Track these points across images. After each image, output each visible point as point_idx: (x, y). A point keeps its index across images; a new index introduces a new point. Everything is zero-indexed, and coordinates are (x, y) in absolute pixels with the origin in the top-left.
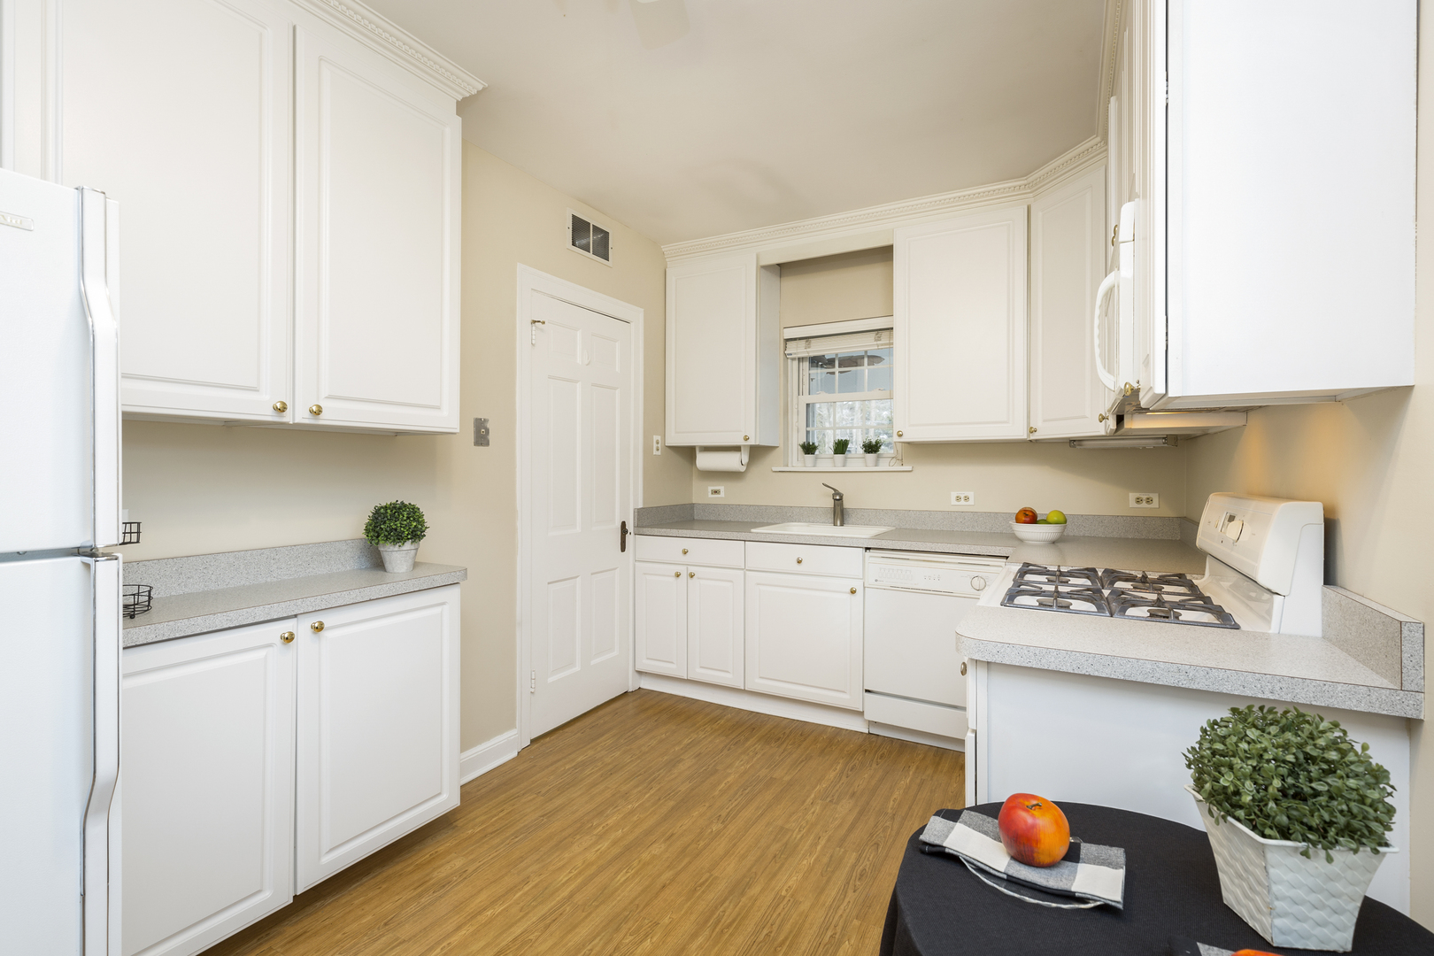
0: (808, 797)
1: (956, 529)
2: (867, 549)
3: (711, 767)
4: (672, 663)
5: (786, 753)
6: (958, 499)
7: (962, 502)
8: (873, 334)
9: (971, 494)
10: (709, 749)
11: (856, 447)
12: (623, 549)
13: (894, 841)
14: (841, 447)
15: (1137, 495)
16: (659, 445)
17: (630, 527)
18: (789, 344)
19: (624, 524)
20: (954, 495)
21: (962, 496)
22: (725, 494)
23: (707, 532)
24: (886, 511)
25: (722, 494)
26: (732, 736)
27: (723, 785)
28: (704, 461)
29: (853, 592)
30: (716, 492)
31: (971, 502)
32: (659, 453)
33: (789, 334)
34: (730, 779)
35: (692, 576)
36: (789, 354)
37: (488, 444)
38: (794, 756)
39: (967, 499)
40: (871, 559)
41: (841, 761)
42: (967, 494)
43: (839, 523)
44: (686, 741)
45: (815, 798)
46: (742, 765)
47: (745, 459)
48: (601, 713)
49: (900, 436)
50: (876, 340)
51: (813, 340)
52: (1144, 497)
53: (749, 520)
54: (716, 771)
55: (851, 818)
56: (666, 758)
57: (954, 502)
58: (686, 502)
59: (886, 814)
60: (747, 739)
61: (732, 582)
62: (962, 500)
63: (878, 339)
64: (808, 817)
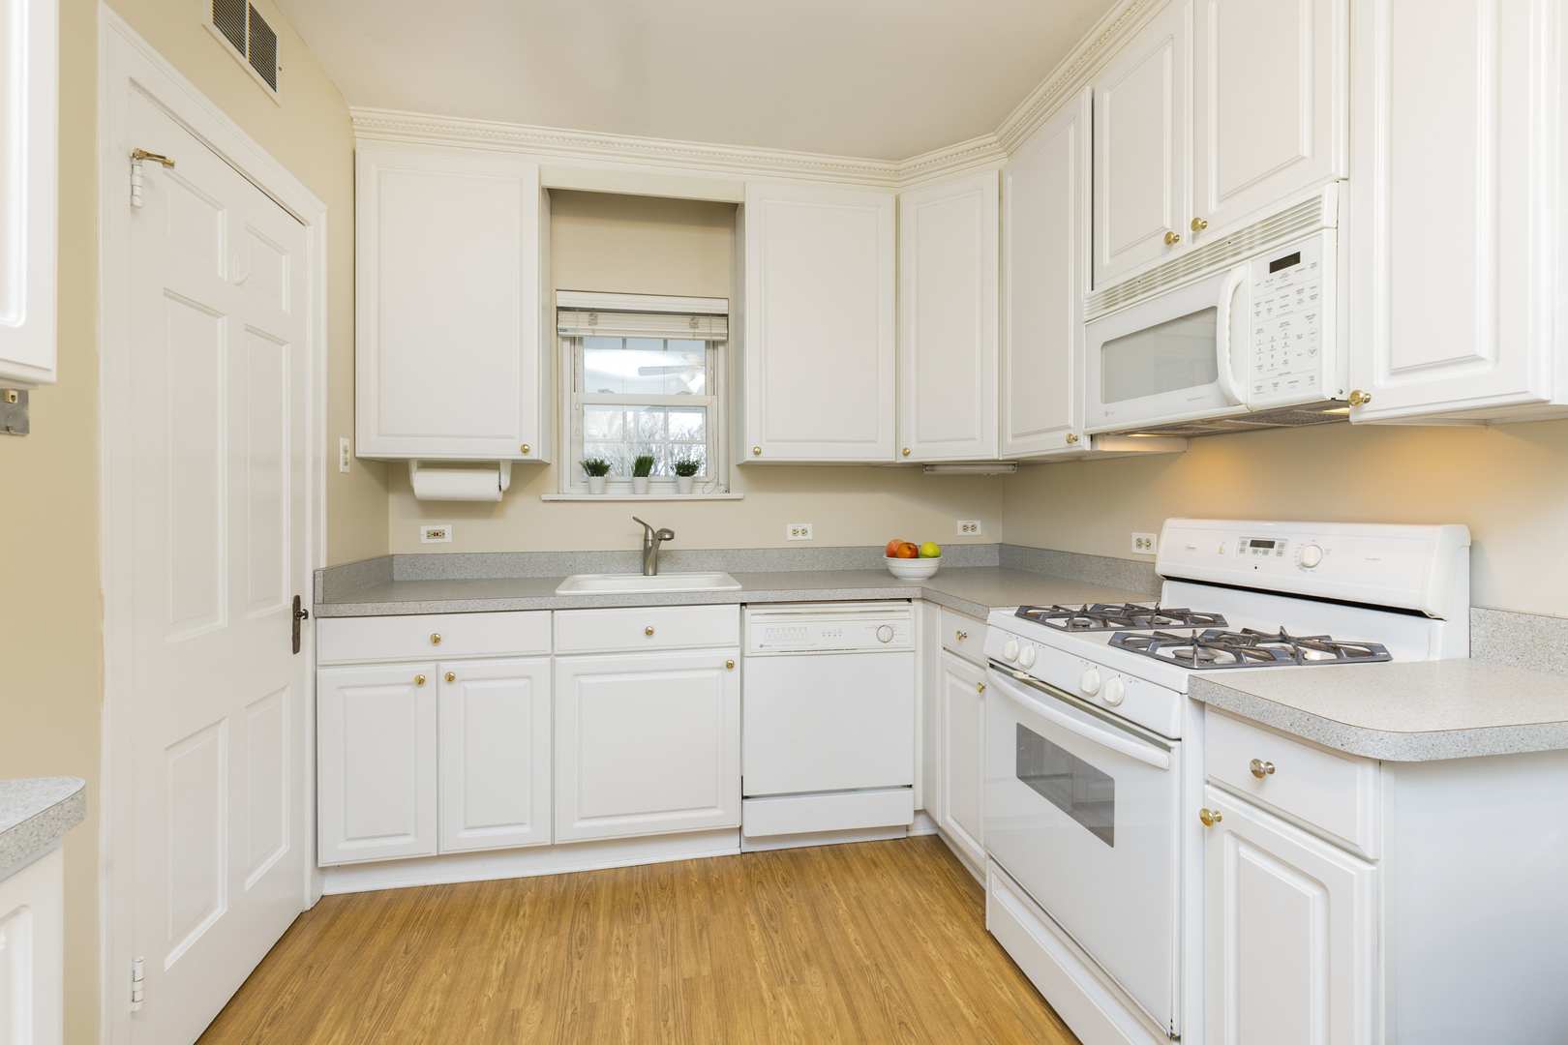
0: (759, 989)
1: (794, 569)
2: (742, 604)
3: (578, 1003)
4: (406, 834)
5: (667, 927)
6: (795, 532)
7: (800, 537)
8: (688, 319)
9: (809, 527)
10: (547, 971)
11: (662, 469)
12: (296, 649)
13: (913, 1006)
14: (643, 467)
15: (964, 522)
16: (348, 456)
17: (307, 604)
18: (562, 314)
19: (297, 601)
20: (790, 528)
21: (800, 530)
22: (456, 536)
23: (481, 602)
24: (710, 552)
25: (448, 538)
26: (565, 930)
27: (626, 1029)
28: (425, 484)
29: (730, 666)
30: (436, 534)
31: (809, 536)
32: (347, 469)
33: (565, 299)
34: (628, 1010)
35: (450, 679)
36: (562, 330)
37: (24, 429)
38: (682, 927)
39: (804, 532)
40: (754, 617)
41: (748, 910)
42: (804, 526)
43: (651, 571)
44: (496, 972)
45: (771, 988)
46: (624, 976)
47: (506, 483)
48: (271, 979)
49: (757, 453)
50: (691, 327)
51: (600, 315)
52: (970, 525)
53: (500, 575)
54: (593, 1007)
55: (838, 996)
56: (484, 1021)
57: (790, 537)
58: (382, 554)
59: (868, 968)
60: (593, 927)
61: (529, 677)
62: (800, 533)
63: (694, 326)
64: (790, 1024)
